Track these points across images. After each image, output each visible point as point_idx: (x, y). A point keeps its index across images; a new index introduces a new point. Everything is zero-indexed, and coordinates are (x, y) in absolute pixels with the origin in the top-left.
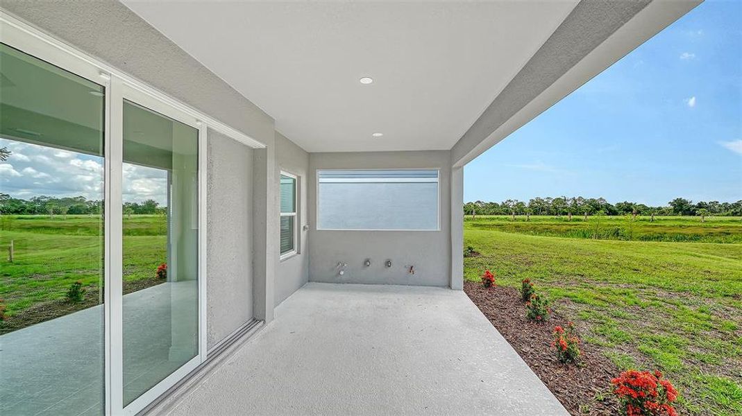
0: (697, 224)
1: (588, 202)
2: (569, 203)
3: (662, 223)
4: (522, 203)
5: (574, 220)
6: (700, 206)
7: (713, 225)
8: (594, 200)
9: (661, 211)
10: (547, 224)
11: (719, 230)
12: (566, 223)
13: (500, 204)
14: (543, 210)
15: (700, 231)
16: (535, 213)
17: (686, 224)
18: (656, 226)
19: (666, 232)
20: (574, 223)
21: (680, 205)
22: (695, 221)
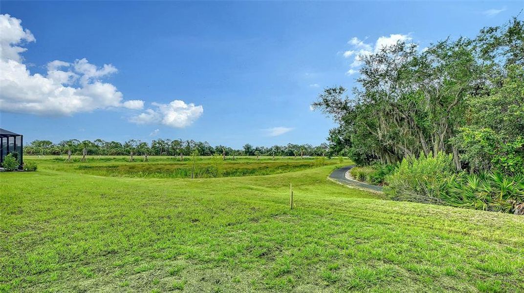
1: (198, 145)
2: (184, 145)
3: (239, 161)
4: (145, 143)
7: (262, 162)
9: (239, 153)
11: (264, 165)
13: (123, 144)
15: (256, 167)
16: (157, 154)
17: (250, 162)
18: (235, 163)
19: (240, 167)
21: (248, 148)
22: (254, 159)
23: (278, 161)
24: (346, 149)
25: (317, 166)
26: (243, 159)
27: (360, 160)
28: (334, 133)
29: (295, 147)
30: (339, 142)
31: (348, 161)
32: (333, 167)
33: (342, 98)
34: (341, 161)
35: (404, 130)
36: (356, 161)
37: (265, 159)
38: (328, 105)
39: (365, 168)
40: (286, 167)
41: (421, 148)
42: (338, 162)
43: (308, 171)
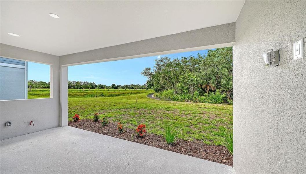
0: (117, 91)
1: (89, 84)
2: (82, 84)
3: (111, 91)
5: (85, 91)
6: (118, 86)
8: (91, 83)
9: (109, 88)
10: (75, 93)
12: (83, 92)
14: (71, 86)
15: (119, 93)
18: (109, 92)
20: (86, 92)
21: (114, 86)
22: (117, 90)
23: (127, 91)
24: (152, 87)
25: (143, 93)
26: (113, 90)
27: (157, 91)
28: (148, 81)
29: (134, 85)
30: (150, 85)
31: (153, 91)
32: (148, 93)
33: (150, 71)
34: (151, 91)
35: (167, 82)
36: (155, 91)
37: (122, 90)
38: (146, 74)
39: (158, 93)
40: (131, 93)
41: (172, 87)
42: (150, 91)
43: (140, 95)
